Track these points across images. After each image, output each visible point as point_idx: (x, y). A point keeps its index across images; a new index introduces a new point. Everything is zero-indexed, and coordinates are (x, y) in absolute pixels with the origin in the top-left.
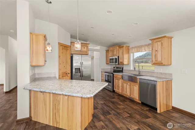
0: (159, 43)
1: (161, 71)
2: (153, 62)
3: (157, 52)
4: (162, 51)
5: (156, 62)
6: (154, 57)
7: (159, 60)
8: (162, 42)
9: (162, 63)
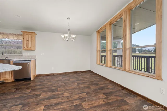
0: (29, 36)
1: (28, 55)
2: (25, 48)
3: (28, 41)
4: (32, 41)
5: (27, 48)
6: (25, 44)
7: (29, 47)
8: (32, 35)
9: (32, 49)
